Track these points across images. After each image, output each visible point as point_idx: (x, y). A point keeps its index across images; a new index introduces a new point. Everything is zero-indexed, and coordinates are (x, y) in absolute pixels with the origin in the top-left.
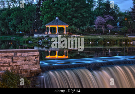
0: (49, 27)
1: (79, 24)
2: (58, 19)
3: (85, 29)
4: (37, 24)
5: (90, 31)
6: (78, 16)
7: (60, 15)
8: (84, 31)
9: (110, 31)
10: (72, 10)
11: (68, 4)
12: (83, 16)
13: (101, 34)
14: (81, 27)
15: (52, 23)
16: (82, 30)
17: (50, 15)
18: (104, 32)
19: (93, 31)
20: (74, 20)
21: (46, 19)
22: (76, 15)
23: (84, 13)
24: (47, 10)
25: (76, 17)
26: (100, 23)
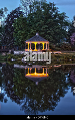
0: (28, 43)
1: (52, 40)
2: (38, 35)
3: (61, 46)
4: (6, 41)
5: (66, 48)
7: (34, 31)
10: (45, 26)
11: (41, 21)
12: (56, 33)
14: (57, 44)
15: (33, 39)
16: (58, 46)
17: (24, 32)
19: (69, 47)
20: (47, 37)
21: (20, 36)
22: (49, 32)
23: (57, 30)
24: (21, 27)
25: (50, 34)
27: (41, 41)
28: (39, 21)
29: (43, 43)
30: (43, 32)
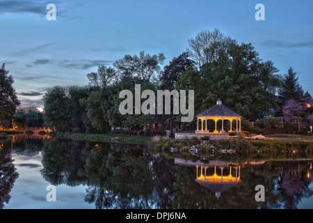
1: (247, 113)
2: (221, 104)
3: (265, 124)
5: (275, 128)
6: (246, 99)
7: (214, 97)
8: (263, 127)
9: (311, 127)
10: (234, 87)
11: (227, 77)
12: (255, 99)
13: (296, 133)
14: (258, 120)
16: (259, 125)
18: (301, 129)
19: (279, 127)
20: (238, 107)
22: (243, 97)
23: (257, 94)
25: (243, 102)
26: (295, 112)
27: (227, 115)
28: (223, 78)
29: (231, 119)
30: (230, 97)
